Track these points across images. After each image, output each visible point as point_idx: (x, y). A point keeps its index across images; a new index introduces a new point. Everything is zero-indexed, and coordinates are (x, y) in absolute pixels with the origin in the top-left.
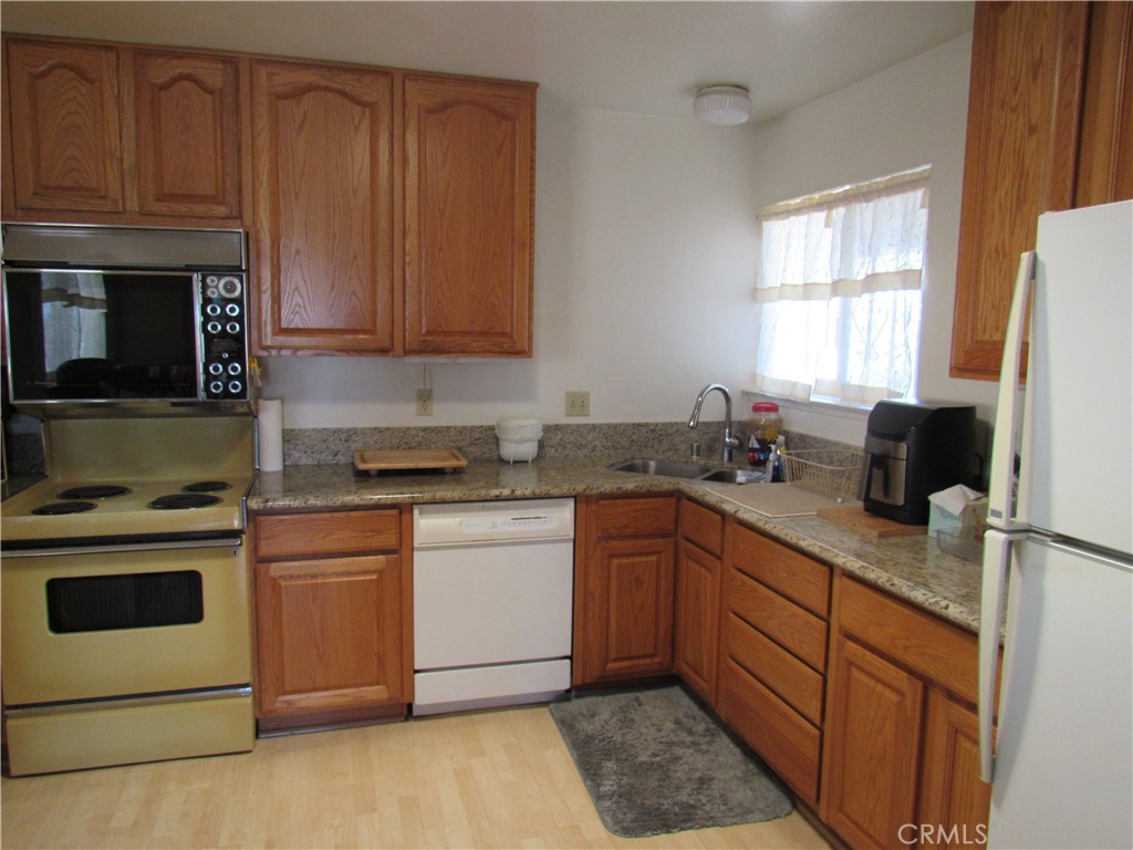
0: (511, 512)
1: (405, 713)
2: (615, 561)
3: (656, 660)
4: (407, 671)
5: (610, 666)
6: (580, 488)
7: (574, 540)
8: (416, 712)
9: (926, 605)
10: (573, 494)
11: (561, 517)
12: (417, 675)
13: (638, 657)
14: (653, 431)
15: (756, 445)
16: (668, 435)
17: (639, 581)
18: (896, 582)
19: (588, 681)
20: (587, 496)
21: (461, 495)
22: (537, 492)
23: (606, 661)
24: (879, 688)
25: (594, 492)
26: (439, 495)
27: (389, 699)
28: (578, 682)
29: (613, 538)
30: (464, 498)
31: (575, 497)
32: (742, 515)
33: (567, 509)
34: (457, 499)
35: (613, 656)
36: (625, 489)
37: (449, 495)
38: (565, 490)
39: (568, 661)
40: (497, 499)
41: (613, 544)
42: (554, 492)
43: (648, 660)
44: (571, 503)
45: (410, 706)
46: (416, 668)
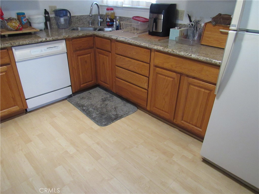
0: (47, 46)
1: (25, 111)
2: (79, 57)
3: (93, 82)
4: (23, 100)
5: (82, 86)
6: (67, 36)
7: (67, 52)
8: (28, 110)
9: (185, 56)
10: (65, 38)
11: (62, 46)
12: (27, 101)
13: (88, 82)
14: (77, 18)
15: (109, 20)
16: (81, 19)
17: (86, 62)
18: (174, 51)
19: (76, 91)
20: (68, 39)
21: (29, 42)
22: (54, 38)
23: (80, 85)
24: (166, 78)
25: (71, 37)
26: (21, 43)
27: (20, 109)
28: (74, 92)
29: (77, 51)
30: (30, 43)
31: (65, 39)
32: (119, 39)
33: (63, 43)
34: (28, 43)
35: (82, 83)
36: (79, 35)
37: (25, 42)
38: (62, 37)
39: (70, 87)
40: (41, 42)
41: (78, 52)
42: (59, 38)
43: (91, 82)
44: (65, 41)
45: (26, 110)
46: (26, 99)
